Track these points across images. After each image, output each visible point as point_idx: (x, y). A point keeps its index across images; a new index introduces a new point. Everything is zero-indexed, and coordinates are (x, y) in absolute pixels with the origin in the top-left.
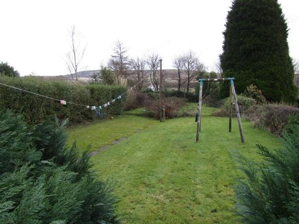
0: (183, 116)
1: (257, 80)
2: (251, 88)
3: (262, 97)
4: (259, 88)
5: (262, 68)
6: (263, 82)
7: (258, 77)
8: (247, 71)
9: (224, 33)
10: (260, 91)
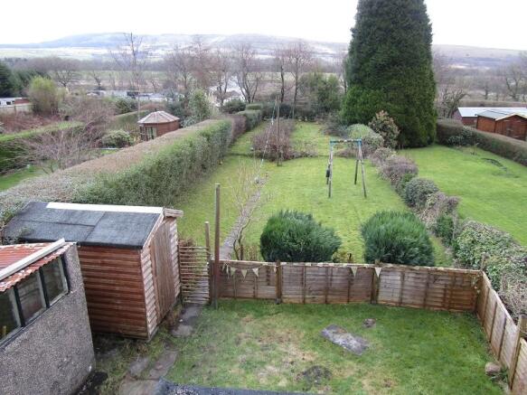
0: (301, 157)
1: (389, 104)
2: (381, 115)
3: (394, 126)
4: (390, 116)
5: (395, 89)
6: (396, 107)
7: (391, 100)
8: (377, 91)
9: (353, 30)
10: (392, 120)
